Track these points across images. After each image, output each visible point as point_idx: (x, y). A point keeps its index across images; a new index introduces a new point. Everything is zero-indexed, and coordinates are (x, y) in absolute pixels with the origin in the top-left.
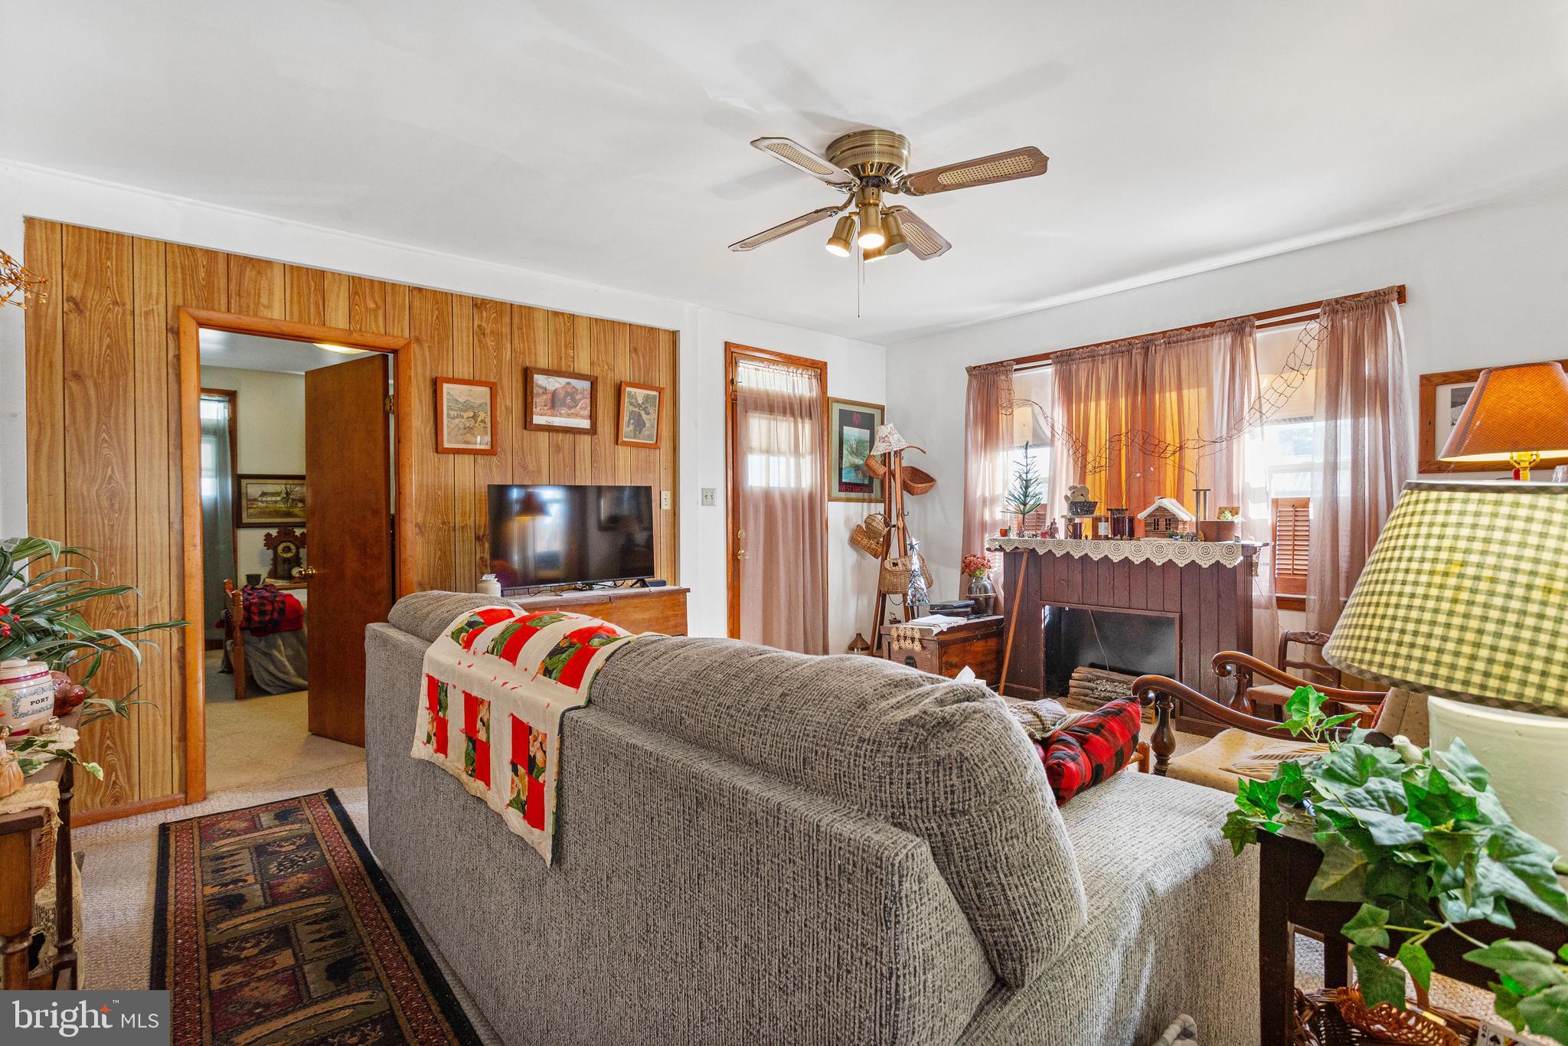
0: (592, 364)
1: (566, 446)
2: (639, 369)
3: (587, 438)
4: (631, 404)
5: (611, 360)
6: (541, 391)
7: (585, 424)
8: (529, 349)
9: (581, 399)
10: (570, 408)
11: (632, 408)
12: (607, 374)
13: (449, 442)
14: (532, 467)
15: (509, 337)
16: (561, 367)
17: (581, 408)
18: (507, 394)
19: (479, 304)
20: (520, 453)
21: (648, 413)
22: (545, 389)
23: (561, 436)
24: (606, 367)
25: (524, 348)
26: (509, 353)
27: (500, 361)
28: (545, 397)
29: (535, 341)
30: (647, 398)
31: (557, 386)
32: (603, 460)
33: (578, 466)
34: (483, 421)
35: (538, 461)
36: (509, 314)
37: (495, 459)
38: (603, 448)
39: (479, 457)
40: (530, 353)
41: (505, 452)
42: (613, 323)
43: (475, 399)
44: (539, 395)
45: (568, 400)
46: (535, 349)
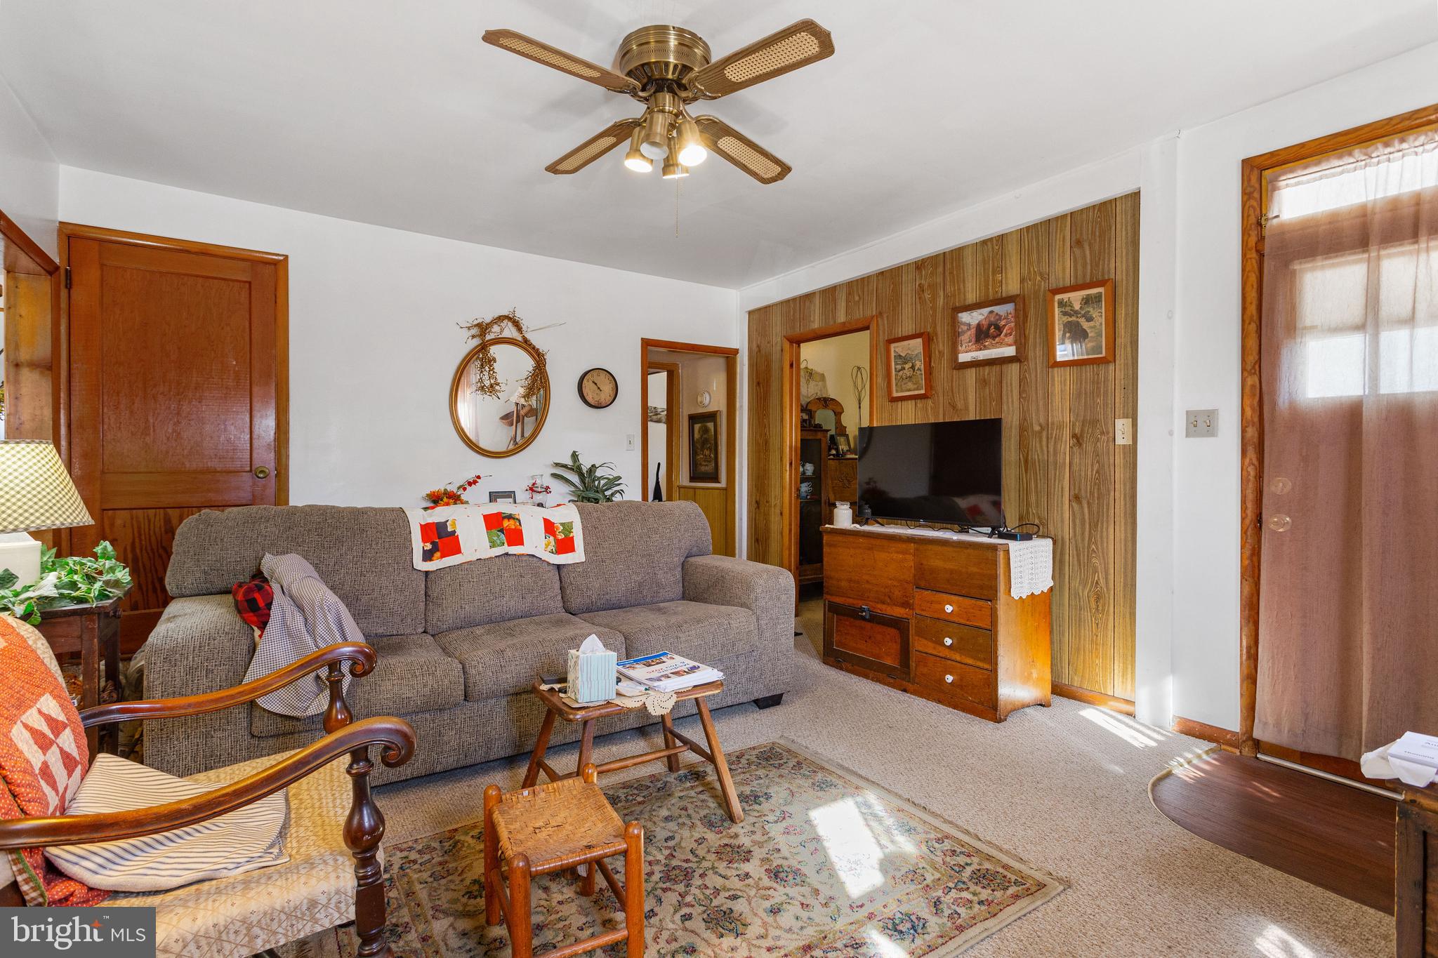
0: (1022, 281)
1: (993, 379)
2: (1084, 266)
3: (1015, 367)
4: (1065, 314)
5: (1045, 269)
6: (965, 328)
7: (1010, 351)
8: (959, 289)
9: (1005, 325)
10: (994, 338)
11: (1066, 319)
12: (1040, 286)
13: (897, 391)
14: (960, 405)
15: (942, 285)
16: (988, 296)
17: (1006, 335)
18: (940, 339)
19: (920, 265)
20: (950, 394)
21: (1090, 319)
22: (969, 325)
23: (987, 369)
24: (1038, 278)
25: (955, 290)
26: (942, 300)
27: (934, 309)
28: (969, 333)
29: (964, 281)
30: (1087, 301)
31: (981, 317)
32: (1033, 388)
33: (1004, 398)
34: (919, 369)
35: (966, 399)
36: (942, 264)
37: (930, 402)
38: (1033, 376)
39: (919, 401)
40: (959, 294)
41: (938, 394)
42: (1048, 222)
43: (913, 351)
44: (964, 332)
45: (992, 330)
46: (964, 287)
